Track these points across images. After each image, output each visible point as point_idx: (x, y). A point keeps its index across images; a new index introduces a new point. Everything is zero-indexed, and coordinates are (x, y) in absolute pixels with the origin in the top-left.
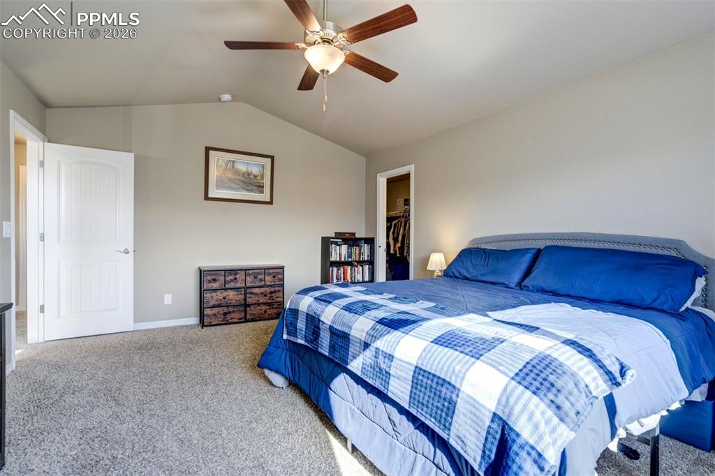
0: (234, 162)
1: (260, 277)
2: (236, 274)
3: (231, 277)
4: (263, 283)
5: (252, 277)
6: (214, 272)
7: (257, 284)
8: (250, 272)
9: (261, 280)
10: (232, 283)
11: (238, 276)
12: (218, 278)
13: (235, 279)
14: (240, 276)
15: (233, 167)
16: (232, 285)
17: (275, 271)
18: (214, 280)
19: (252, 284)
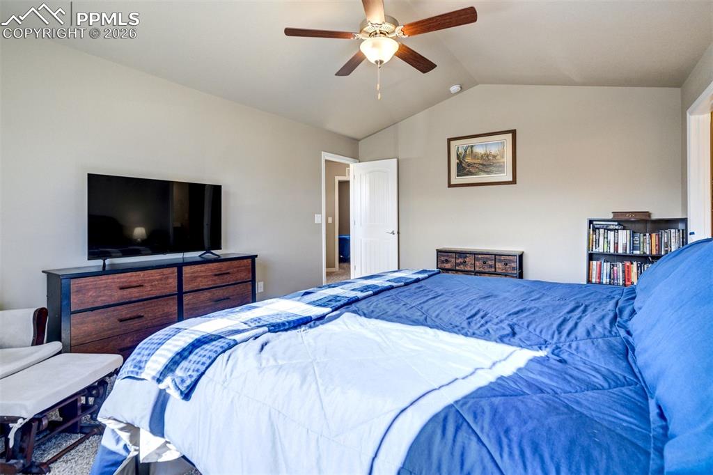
0: (472, 147)
1: (490, 262)
2: (466, 257)
3: (460, 260)
4: (493, 270)
5: (481, 262)
6: (446, 254)
7: (487, 270)
8: (480, 256)
9: (491, 266)
10: (462, 266)
11: (467, 260)
12: (450, 259)
13: (465, 262)
14: (469, 260)
15: (472, 151)
16: (462, 267)
17: (507, 258)
18: (447, 261)
19: (481, 269)
